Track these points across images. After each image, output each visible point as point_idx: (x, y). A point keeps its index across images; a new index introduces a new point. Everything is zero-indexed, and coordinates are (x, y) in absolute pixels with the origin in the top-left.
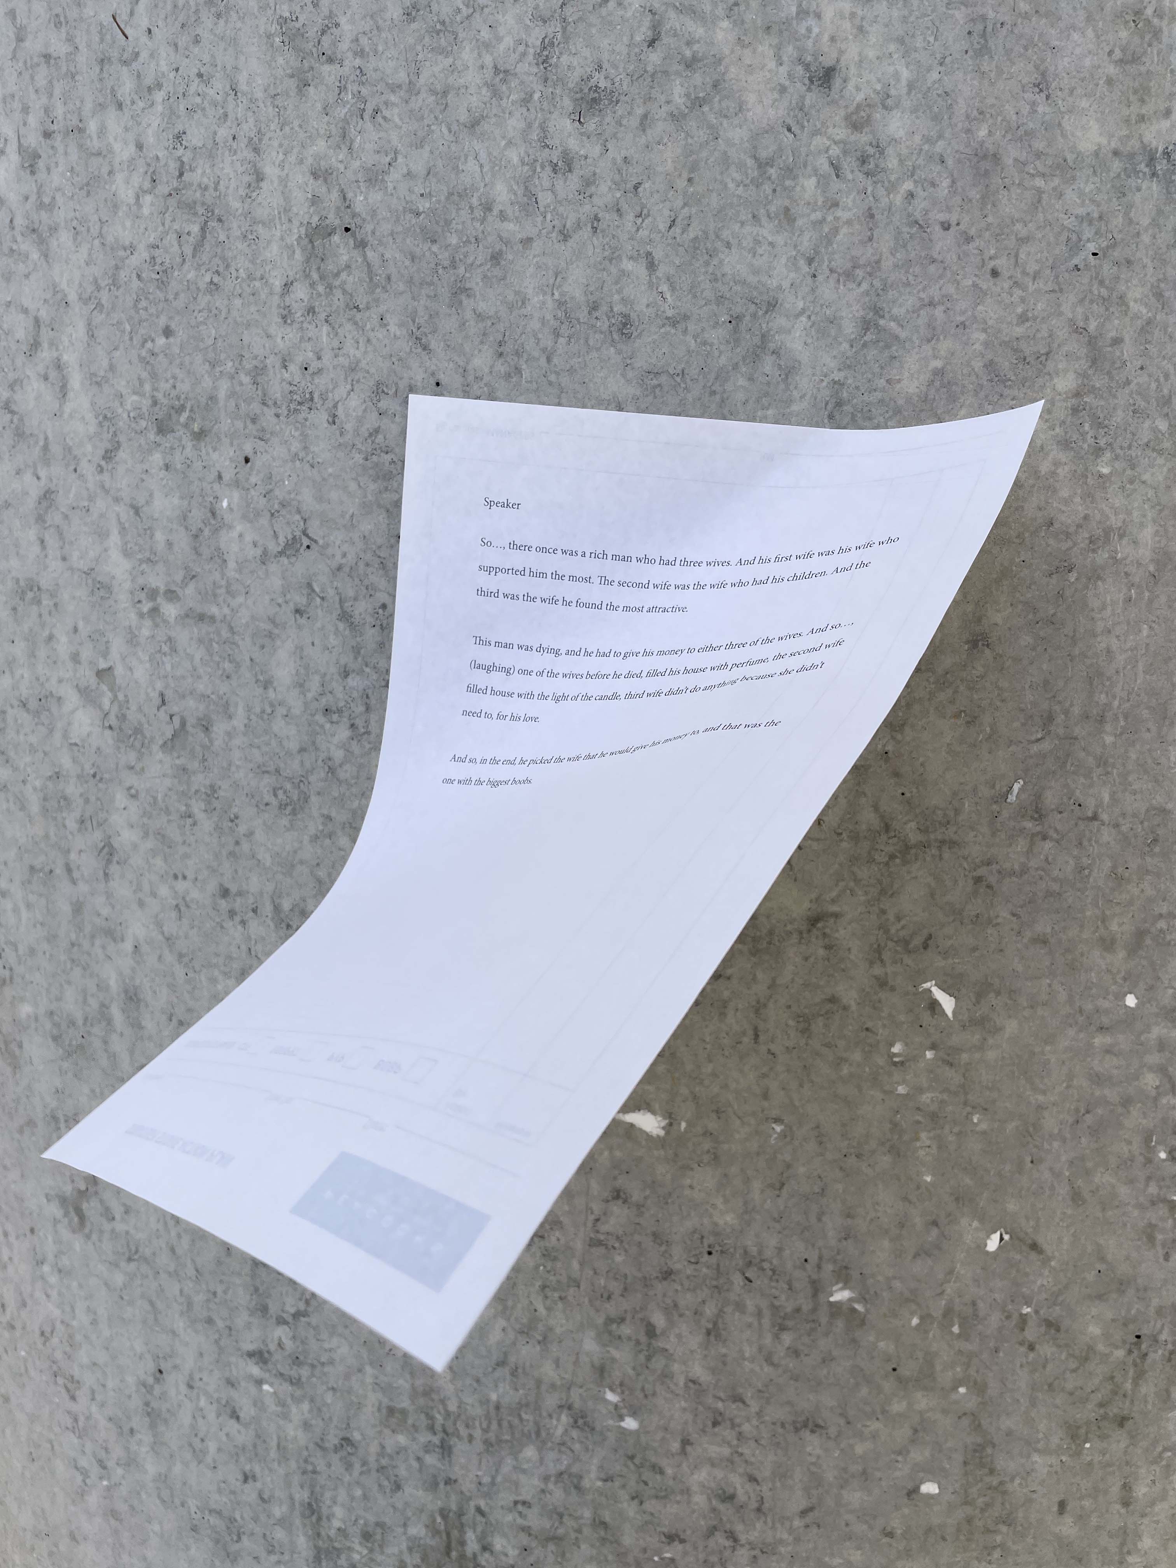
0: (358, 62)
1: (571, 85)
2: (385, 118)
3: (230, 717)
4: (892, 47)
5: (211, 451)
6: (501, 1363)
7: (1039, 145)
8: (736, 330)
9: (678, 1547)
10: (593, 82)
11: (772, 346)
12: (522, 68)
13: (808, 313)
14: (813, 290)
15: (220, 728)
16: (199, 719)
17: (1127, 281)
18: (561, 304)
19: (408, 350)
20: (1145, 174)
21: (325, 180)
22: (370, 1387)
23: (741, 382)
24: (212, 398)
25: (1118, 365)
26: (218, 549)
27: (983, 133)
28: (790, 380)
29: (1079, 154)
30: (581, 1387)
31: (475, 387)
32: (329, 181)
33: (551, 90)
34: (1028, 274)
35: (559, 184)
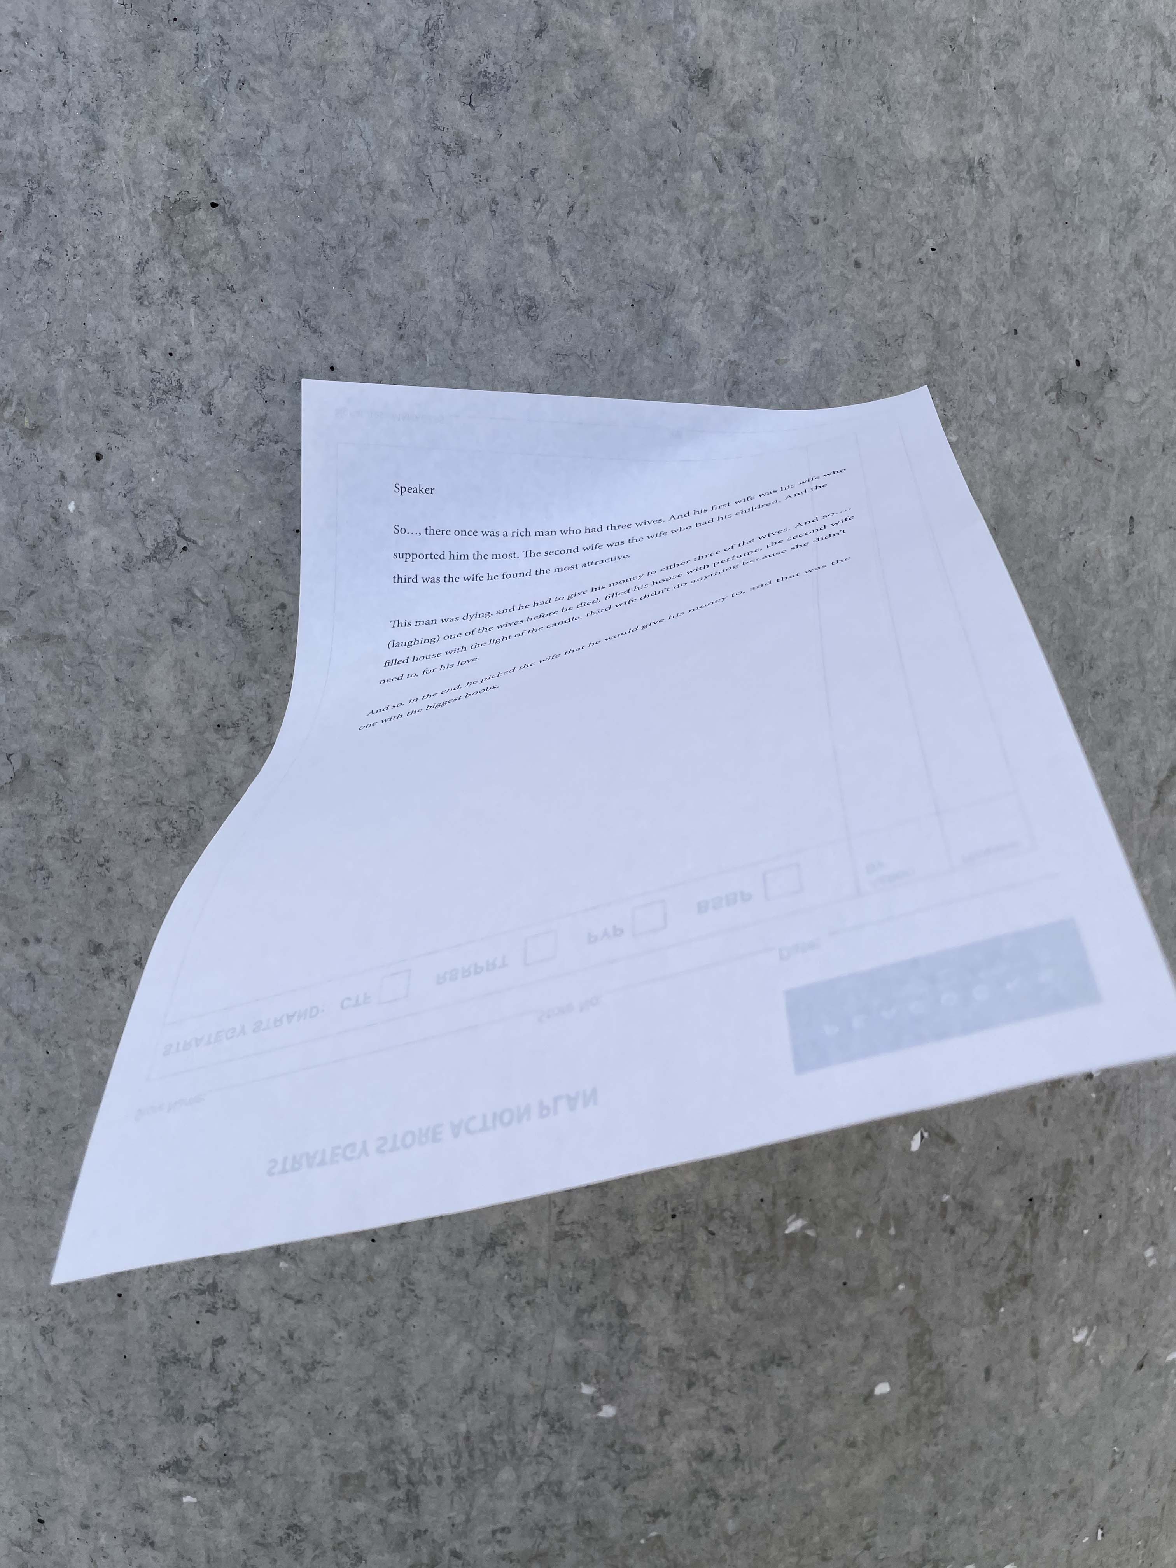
0: (217, 30)
1: (458, 68)
2: (253, 90)
3: (93, 748)
4: (760, 55)
5: (49, 449)
6: (468, 1391)
7: (884, 151)
8: (639, 314)
9: (662, 1521)
10: (481, 68)
11: (672, 328)
12: (406, 48)
13: (703, 298)
14: (706, 277)
15: (78, 763)
16: (48, 755)
17: (959, 274)
18: (462, 286)
19: (295, 332)
20: (966, 180)
21: (184, 152)
22: (319, 1461)
23: (647, 362)
24: (49, 390)
25: (957, 346)
26: (65, 559)
27: (839, 138)
28: (691, 360)
29: (916, 161)
30: (556, 1389)
31: (376, 371)
32: (189, 152)
33: (439, 72)
34: (883, 266)
35: (453, 166)
